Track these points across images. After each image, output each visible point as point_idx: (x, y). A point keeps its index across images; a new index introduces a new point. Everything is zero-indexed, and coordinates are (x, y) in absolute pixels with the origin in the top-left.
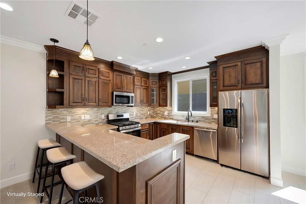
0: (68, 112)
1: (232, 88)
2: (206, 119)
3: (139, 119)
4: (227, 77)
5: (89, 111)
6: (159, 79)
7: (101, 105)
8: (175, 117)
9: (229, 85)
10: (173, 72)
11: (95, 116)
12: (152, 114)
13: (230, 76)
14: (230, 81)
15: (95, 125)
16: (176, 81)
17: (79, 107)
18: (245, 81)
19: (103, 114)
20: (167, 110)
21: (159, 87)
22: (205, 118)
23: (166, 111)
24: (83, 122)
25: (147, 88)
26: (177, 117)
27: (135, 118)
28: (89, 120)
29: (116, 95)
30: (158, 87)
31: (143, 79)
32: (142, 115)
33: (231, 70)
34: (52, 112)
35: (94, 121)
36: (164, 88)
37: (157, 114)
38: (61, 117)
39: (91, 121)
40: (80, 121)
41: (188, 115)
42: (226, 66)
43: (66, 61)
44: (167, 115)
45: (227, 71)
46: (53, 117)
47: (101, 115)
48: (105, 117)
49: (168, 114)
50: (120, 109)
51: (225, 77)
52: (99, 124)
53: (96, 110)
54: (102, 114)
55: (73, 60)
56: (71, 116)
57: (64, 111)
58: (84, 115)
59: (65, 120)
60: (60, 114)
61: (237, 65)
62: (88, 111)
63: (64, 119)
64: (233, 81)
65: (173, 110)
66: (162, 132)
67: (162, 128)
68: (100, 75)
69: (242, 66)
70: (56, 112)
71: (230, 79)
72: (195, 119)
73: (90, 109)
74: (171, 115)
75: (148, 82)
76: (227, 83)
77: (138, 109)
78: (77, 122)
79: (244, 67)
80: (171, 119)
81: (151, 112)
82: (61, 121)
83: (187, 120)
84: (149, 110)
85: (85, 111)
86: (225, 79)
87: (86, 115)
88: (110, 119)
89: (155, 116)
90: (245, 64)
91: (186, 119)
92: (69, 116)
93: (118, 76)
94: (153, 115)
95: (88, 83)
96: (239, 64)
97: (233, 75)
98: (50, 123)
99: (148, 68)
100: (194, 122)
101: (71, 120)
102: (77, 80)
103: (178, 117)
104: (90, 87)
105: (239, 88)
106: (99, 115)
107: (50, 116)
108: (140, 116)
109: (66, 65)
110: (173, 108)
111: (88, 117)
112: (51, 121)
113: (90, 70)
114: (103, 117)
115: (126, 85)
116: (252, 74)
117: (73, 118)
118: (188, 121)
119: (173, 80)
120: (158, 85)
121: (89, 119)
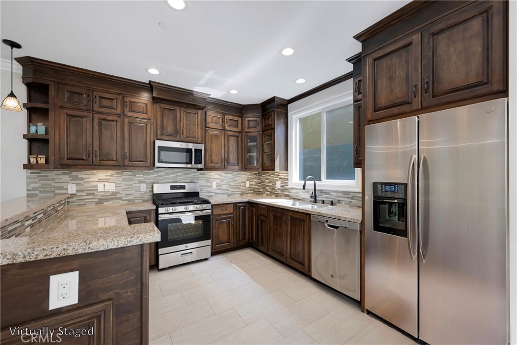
0: (70, 177)
1: (396, 110)
2: (352, 198)
3: (226, 196)
4: (383, 83)
5: (114, 176)
6: (262, 116)
7: (127, 164)
8: (293, 193)
9: (388, 104)
10: (288, 98)
11: (126, 185)
12: (257, 187)
13: (391, 79)
14: (392, 91)
15: (127, 202)
16: (296, 115)
17: (80, 167)
18: (433, 84)
19: (144, 182)
20: (280, 178)
21: (263, 131)
22: (350, 196)
23: (277, 180)
24: (102, 196)
25: (237, 134)
26: (296, 193)
27: (216, 193)
28: (113, 192)
29: (158, 147)
30: (261, 132)
31: (227, 117)
32: (232, 188)
33: (394, 60)
34: (38, 176)
35: (124, 195)
36: (269, 132)
37: (264, 186)
38: (56, 185)
39: (118, 195)
40: (96, 194)
41: (313, 188)
42: (380, 55)
43: (52, 83)
44: (279, 189)
45: (385, 66)
46: (42, 184)
47: (138, 185)
48: (147, 188)
49: (282, 186)
50: (180, 176)
51: (379, 85)
52: (136, 201)
53: (130, 175)
54: (141, 182)
55: (67, 82)
56: (77, 184)
57: (63, 174)
58: (104, 183)
59: (65, 191)
60: (53, 180)
61: (410, 44)
62: (111, 176)
63: (62, 188)
64: (399, 92)
65: (289, 178)
66: (260, 222)
67: (261, 215)
68: (127, 110)
69: (426, 40)
70: (47, 176)
71: (391, 87)
72: (330, 196)
73: (117, 173)
74: (287, 189)
75: (240, 122)
76: (383, 101)
77: (222, 176)
78: (88, 194)
79: (431, 45)
80: (287, 196)
81: (253, 183)
82: (57, 192)
83: (313, 200)
84: (248, 178)
85: (106, 176)
86: (379, 90)
87: (106, 184)
88: (155, 193)
89: (261, 190)
90: (433, 34)
91: (311, 197)
92: (73, 184)
93: (166, 111)
94: (259, 189)
95: (100, 124)
96: (416, 38)
97: (400, 73)
98: (36, 195)
99: (229, 91)
100: (327, 203)
101: (77, 191)
102: (76, 119)
103: (298, 193)
104: (104, 131)
105: (415, 108)
106: (134, 185)
107: (36, 182)
108: (226, 190)
109: (52, 92)
110: (289, 175)
111: (110, 187)
112: (38, 192)
113: (103, 100)
114: (143, 187)
115: (186, 129)
116: (454, 57)
117: (80, 188)
118: (315, 202)
119: (289, 114)
120: (259, 128)
121: (114, 190)
